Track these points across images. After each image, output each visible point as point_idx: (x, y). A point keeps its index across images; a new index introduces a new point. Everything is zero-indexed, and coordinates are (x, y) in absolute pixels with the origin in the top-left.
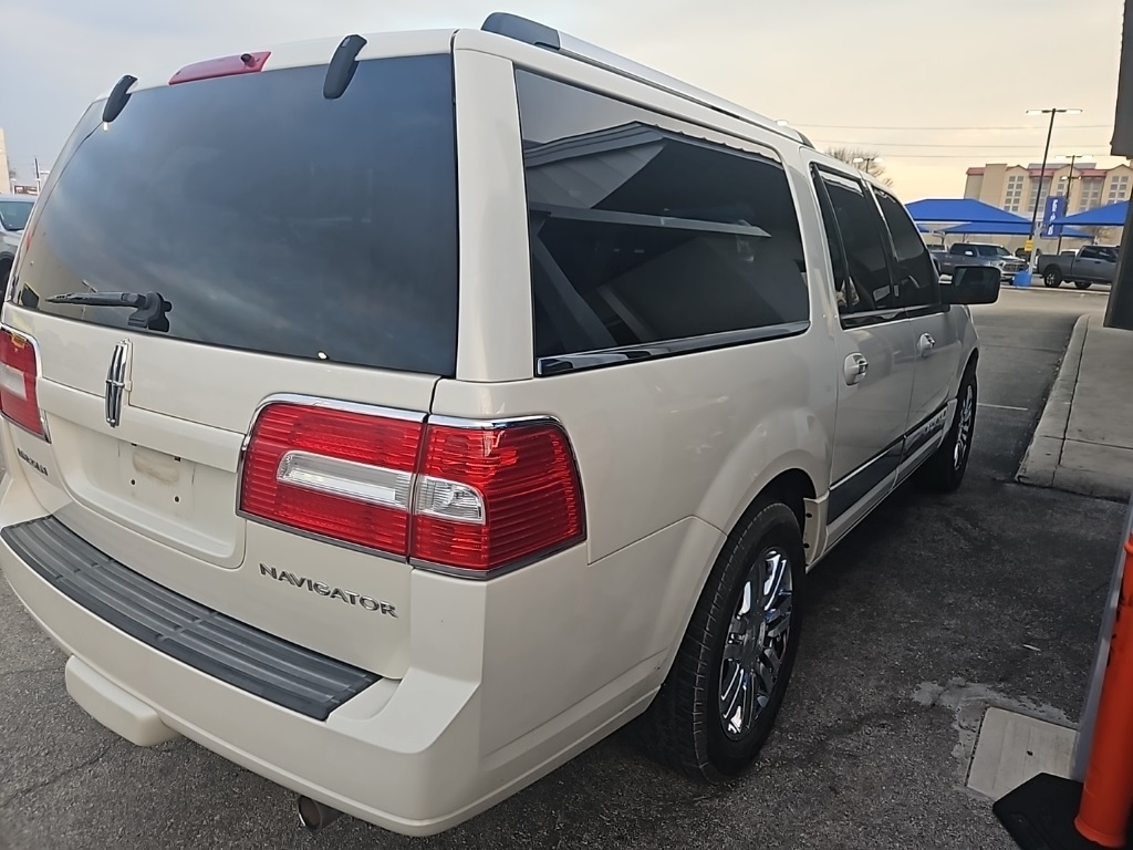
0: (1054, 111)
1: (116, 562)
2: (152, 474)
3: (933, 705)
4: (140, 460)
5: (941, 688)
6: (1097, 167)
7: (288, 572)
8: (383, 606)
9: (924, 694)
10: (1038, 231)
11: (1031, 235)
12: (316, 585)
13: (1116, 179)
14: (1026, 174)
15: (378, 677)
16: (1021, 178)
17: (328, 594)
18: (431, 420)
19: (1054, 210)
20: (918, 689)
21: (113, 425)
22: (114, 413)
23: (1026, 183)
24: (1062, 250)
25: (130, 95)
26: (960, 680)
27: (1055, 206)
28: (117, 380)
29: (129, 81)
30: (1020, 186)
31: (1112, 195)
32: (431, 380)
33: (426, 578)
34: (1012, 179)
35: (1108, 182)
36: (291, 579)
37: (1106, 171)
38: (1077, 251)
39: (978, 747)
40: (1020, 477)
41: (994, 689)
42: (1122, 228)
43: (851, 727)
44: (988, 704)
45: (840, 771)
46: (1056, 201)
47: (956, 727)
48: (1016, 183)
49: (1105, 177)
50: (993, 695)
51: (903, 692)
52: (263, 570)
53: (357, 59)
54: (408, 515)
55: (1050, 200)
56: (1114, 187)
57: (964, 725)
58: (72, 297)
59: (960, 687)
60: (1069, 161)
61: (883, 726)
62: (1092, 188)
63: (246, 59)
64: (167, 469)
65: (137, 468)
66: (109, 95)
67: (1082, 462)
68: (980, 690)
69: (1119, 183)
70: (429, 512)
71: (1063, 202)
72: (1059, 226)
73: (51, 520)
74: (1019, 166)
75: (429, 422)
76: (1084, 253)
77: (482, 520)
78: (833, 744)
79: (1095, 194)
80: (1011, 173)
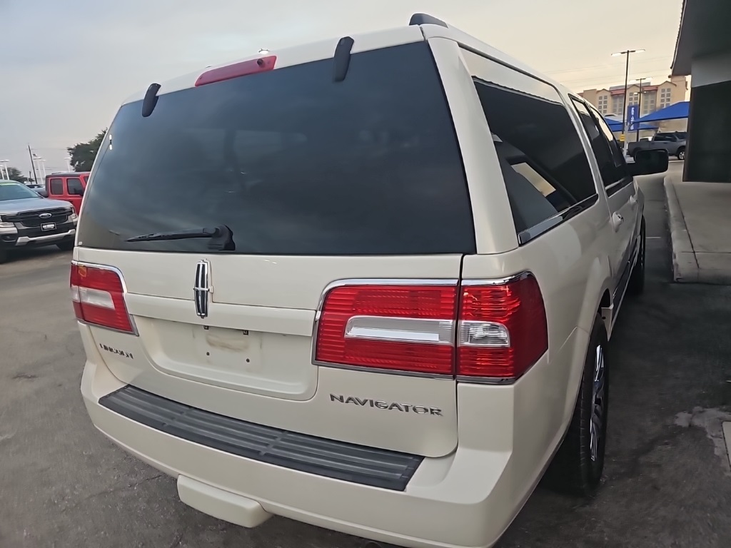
0: (628, 52)
1: (196, 408)
2: (224, 346)
3: (690, 426)
4: (213, 338)
5: (690, 415)
6: (651, 85)
7: (354, 396)
8: (432, 410)
9: (682, 419)
10: (626, 128)
11: (623, 131)
12: (377, 403)
13: (663, 90)
14: (609, 94)
15: (422, 458)
16: (606, 97)
17: (386, 407)
18: (463, 283)
19: (633, 114)
20: (677, 417)
21: (203, 317)
22: (202, 309)
23: (610, 99)
24: (640, 138)
25: (158, 97)
26: (698, 408)
27: (633, 111)
28: (203, 286)
29: (156, 87)
30: (605, 102)
31: (662, 101)
32: (459, 257)
33: (470, 387)
34: (601, 98)
35: (659, 93)
36: (356, 401)
37: (657, 86)
38: (650, 139)
39: (728, 447)
40: (677, 279)
41: (721, 410)
42: (687, 119)
43: (649, 447)
44: (722, 420)
45: (654, 475)
46: (633, 108)
47: (710, 437)
48: (603, 100)
49: (656, 90)
50: (722, 414)
51: (669, 421)
52: (333, 397)
53: (351, 52)
54: (452, 347)
55: (630, 108)
56: (663, 96)
57: (714, 435)
58: (154, 236)
59: (701, 412)
60: (639, 82)
61: (667, 444)
62: (650, 98)
63: (260, 62)
64: (239, 340)
65: (211, 344)
66: (143, 98)
67: (712, 265)
68: (714, 413)
69: (666, 93)
70: (467, 344)
71: (637, 108)
72: (636, 124)
73: (129, 388)
74: (604, 89)
75: (462, 284)
76: (656, 139)
77: (507, 344)
78: (642, 459)
79: (652, 102)
80: (600, 95)
